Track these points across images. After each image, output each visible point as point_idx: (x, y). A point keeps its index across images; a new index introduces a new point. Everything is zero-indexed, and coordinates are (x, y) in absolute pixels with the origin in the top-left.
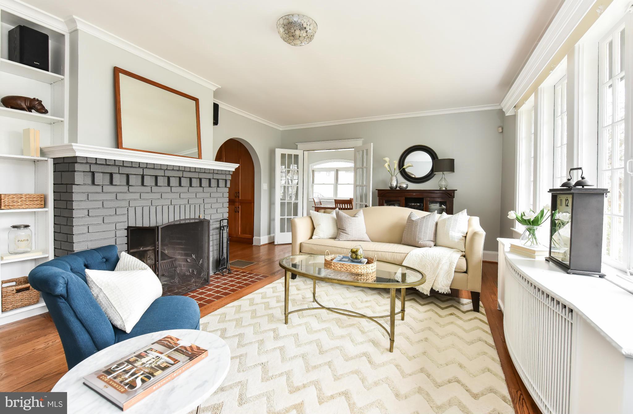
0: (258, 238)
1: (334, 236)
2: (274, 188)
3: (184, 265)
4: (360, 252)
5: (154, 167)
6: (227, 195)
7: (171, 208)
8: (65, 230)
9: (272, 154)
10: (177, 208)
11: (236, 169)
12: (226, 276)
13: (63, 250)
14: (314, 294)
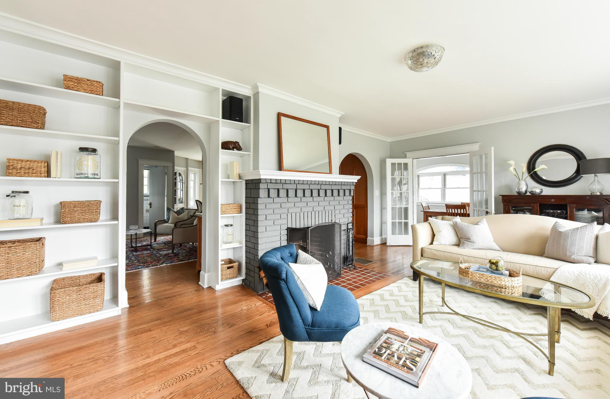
0: (372, 239)
1: (458, 244)
2: (386, 194)
3: (319, 258)
4: (501, 264)
5: (303, 183)
6: (351, 202)
7: (313, 213)
8: (252, 229)
9: (383, 163)
10: (317, 213)
11: (358, 180)
12: (352, 271)
13: (251, 242)
14: (443, 299)
